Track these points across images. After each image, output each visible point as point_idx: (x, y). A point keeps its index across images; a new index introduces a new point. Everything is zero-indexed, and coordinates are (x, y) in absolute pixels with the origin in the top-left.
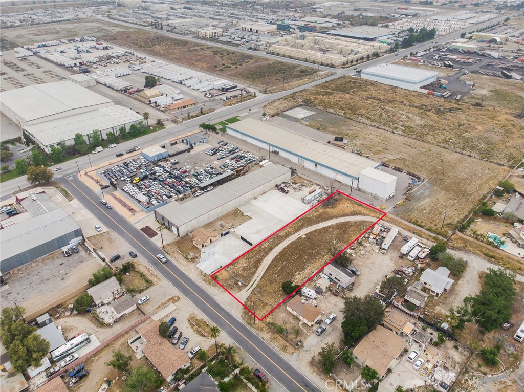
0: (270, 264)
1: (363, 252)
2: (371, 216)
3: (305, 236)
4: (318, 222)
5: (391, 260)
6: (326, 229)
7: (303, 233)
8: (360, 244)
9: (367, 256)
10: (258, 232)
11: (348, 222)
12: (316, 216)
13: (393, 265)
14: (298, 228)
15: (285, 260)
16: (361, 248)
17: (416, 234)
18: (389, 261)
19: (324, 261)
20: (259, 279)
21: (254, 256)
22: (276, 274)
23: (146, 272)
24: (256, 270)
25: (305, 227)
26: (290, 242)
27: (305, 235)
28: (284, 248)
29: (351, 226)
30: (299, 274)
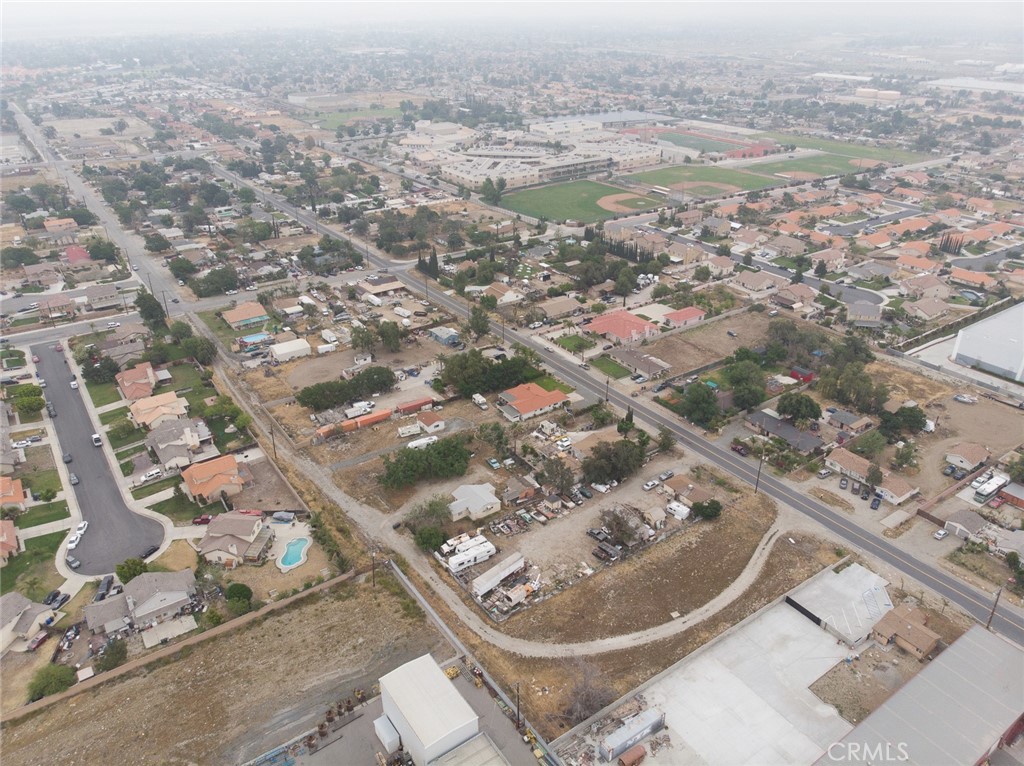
0: (744, 567)
1: (564, 567)
2: (499, 649)
3: (675, 614)
4: (634, 651)
6: (621, 629)
7: (676, 626)
8: (561, 583)
9: (559, 560)
10: (784, 640)
11: (560, 642)
12: (638, 669)
14: (686, 639)
15: (716, 569)
16: (561, 576)
19: (644, 558)
20: (762, 545)
21: (779, 585)
22: (731, 549)
23: (980, 581)
24: (769, 560)
25: (670, 641)
26: (706, 607)
27: (672, 619)
28: (718, 594)
29: (559, 629)
30: (690, 543)
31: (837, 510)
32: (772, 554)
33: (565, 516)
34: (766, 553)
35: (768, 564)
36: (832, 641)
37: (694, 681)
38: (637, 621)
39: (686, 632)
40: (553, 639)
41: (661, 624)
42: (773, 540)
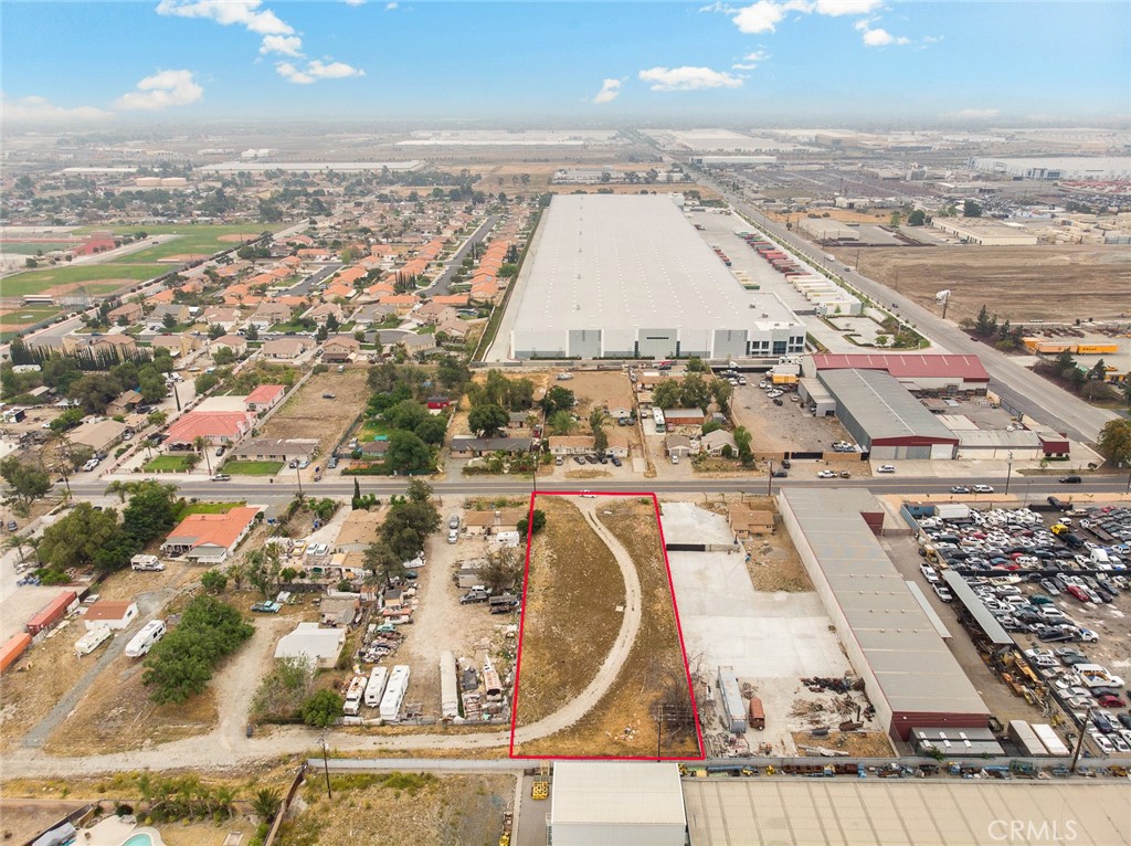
0: (608, 548)
1: (486, 641)
2: (544, 739)
3: (619, 609)
4: (636, 653)
5: (422, 658)
6: (604, 648)
7: (632, 615)
8: (505, 654)
9: (472, 639)
11: (579, 692)
12: (658, 662)
13: (411, 650)
14: (652, 618)
15: (594, 561)
16: (496, 648)
17: (396, 752)
18: (425, 655)
19: (536, 589)
20: (595, 528)
21: (645, 545)
22: (582, 542)
24: (614, 534)
25: (646, 628)
26: (628, 589)
27: (622, 614)
28: (621, 575)
29: (564, 684)
30: (550, 556)
31: (599, 479)
32: (610, 529)
33: (419, 605)
34: (607, 531)
35: (618, 536)
36: (724, 555)
37: (701, 639)
38: (604, 633)
39: (644, 614)
40: (569, 695)
41: (621, 622)
42: (596, 520)
